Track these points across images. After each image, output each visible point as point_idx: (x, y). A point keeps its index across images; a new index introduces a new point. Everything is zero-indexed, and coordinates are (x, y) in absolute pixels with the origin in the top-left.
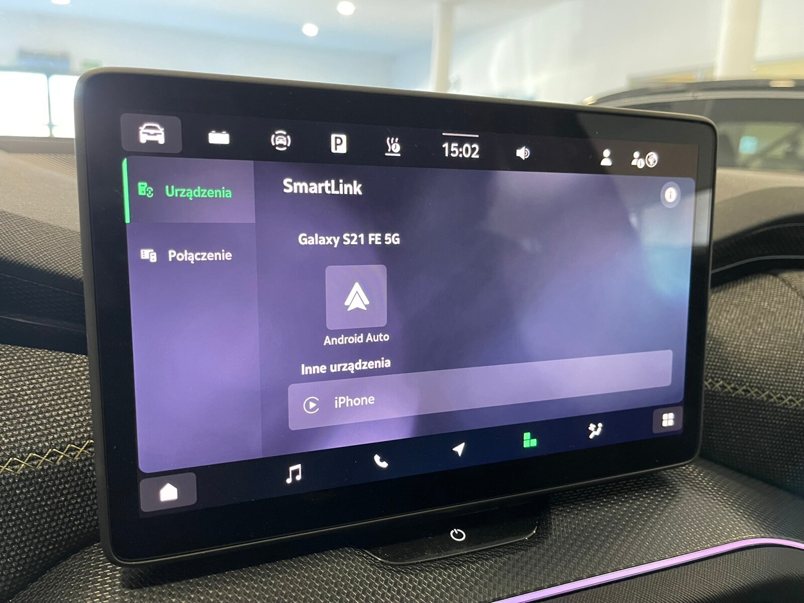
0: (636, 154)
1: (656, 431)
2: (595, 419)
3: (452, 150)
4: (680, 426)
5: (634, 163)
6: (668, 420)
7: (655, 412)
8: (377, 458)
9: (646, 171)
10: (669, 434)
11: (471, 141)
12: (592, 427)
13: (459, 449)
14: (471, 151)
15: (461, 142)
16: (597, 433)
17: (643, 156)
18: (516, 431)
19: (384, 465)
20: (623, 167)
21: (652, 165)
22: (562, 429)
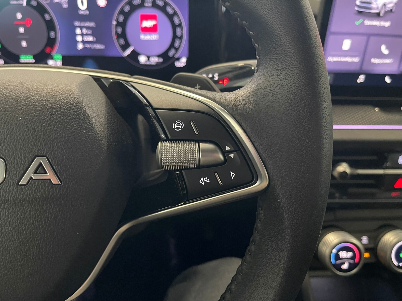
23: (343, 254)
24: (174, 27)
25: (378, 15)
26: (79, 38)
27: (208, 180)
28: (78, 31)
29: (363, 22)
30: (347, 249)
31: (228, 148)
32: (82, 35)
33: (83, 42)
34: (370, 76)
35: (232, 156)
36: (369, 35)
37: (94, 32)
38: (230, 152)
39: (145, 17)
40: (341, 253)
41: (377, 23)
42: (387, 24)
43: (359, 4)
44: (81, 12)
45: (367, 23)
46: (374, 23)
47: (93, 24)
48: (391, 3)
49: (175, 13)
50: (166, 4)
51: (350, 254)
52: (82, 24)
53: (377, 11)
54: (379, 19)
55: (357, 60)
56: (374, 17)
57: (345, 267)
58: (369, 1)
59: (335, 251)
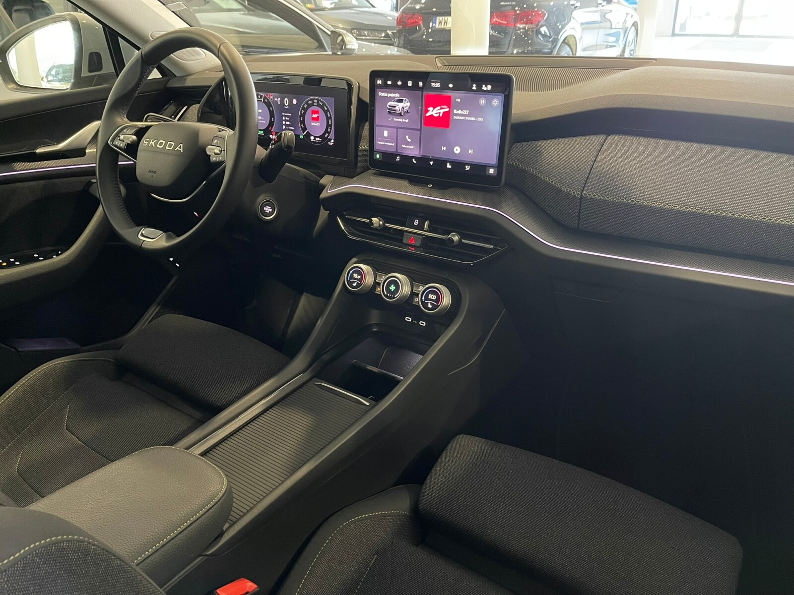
0: (484, 86)
1: (487, 173)
2: (468, 164)
3: (433, 85)
4: (495, 174)
5: (483, 88)
6: (492, 171)
7: (487, 168)
8: (413, 160)
9: (487, 91)
10: (491, 176)
11: (438, 82)
12: (467, 167)
13: (431, 163)
14: (438, 85)
15: (436, 83)
16: (468, 169)
17: (486, 86)
18: (445, 162)
19: (415, 162)
20: (479, 90)
21: (489, 89)
22: (458, 165)
23: (355, 276)
24: (328, 118)
25: (400, 114)
26: (284, 123)
27: (215, 159)
28: (284, 118)
29: (393, 119)
30: (359, 273)
32: (285, 120)
33: (285, 125)
34: (402, 156)
36: (397, 128)
37: (291, 119)
38: (223, 151)
39: (314, 112)
40: (354, 274)
41: (401, 120)
42: (407, 121)
43: (388, 107)
44: (285, 107)
45: (395, 120)
46: (399, 120)
47: (290, 115)
48: (407, 107)
49: (328, 110)
50: (324, 104)
51: (359, 277)
52: (286, 114)
53: (399, 112)
54: (401, 117)
55: (393, 144)
56: (398, 116)
57: (354, 285)
58: (394, 105)
59: (351, 272)
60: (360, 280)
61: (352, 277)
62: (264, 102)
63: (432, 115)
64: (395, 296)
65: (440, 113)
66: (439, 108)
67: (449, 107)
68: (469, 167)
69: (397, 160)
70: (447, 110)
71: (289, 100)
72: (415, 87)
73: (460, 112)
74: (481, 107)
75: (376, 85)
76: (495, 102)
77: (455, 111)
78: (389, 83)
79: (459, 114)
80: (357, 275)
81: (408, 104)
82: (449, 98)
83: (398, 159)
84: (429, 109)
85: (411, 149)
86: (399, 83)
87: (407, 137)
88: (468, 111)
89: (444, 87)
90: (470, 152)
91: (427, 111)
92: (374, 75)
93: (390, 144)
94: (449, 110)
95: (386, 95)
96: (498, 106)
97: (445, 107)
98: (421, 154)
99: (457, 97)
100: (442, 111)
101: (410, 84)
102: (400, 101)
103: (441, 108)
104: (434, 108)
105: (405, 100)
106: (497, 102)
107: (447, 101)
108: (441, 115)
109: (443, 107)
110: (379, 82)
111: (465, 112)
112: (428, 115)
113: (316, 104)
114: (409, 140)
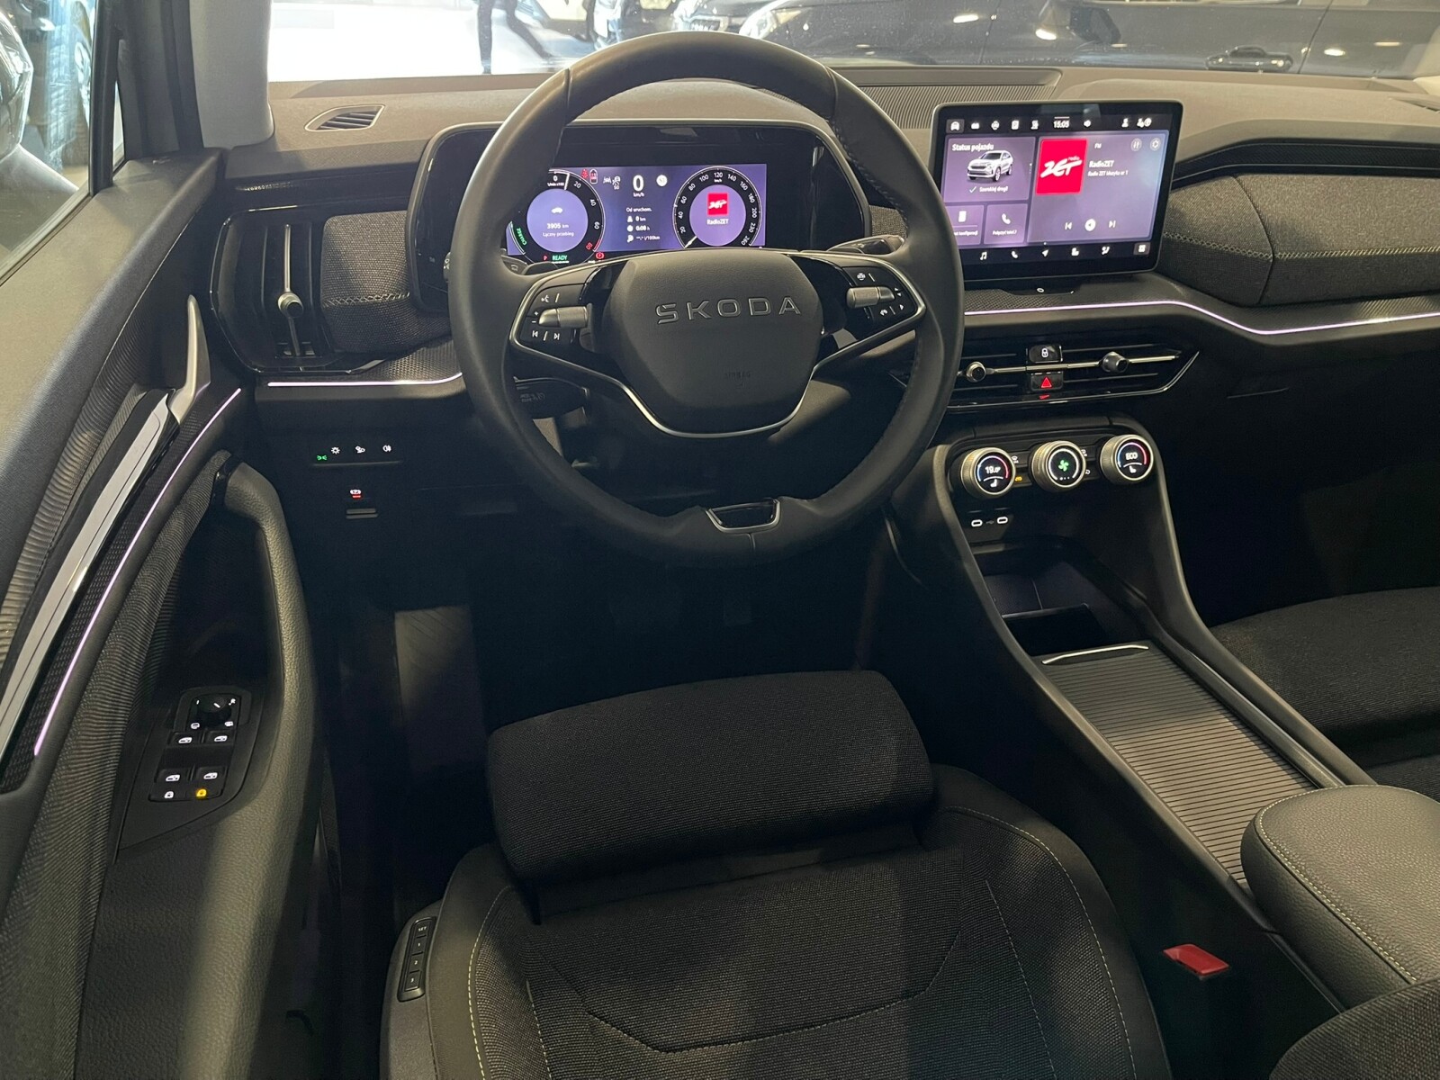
0: (1140, 120)
1: (1135, 253)
2: (1106, 245)
3: (1058, 124)
4: (1148, 253)
5: (1138, 125)
6: (1142, 248)
7: (1136, 245)
8: (1014, 253)
9: (1145, 128)
10: (1142, 256)
11: (1066, 120)
12: (1104, 248)
13: (1045, 253)
14: (1066, 124)
15: (1062, 120)
16: (1107, 252)
17: (1144, 120)
18: (1069, 247)
19: (1016, 256)
20: (1133, 127)
21: (1148, 125)
22: (1091, 248)
23: (990, 469)
24: (749, 206)
25: (994, 179)
26: (631, 228)
27: (886, 312)
28: (630, 219)
29: (978, 189)
30: (994, 463)
31: (896, 289)
32: (635, 223)
33: (635, 233)
34: (992, 251)
35: (899, 294)
36: (986, 204)
37: (650, 219)
38: (898, 292)
39: (713, 198)
40: (987, 468)
41: (994, 189)
42: (1005, 189)
43: (970, 169)
44: (635, 195)
45: (982, 190)
46: (990, 189)
47: (649, 209)
48: (1007, 165)
49: (750, 190)
50: (740, 179)
51: (998, 469)
52: (635, 210)
53: (992, 176)
54: (995, 184)
55: (976, 233)
56: (988, 182)
57: (994, 485)
58: (982, 165)
59: (979, 466)
60: (1002, 473)
61: (984, 474)
62: (571, 188)
63: (1052, 175)
64: (1074, 477)
65: (1065, 170)
66: (1065, 161)
67: (1082, 158)
68: (1108, 248)
69: (982, 259)
70: (1079, 163)
71: (644, 180)
72: (1025, 130)
73: (1099, 164)
74: (1133, 154)
75: (947, 131)
76: (1156, 144)
77: (1092, 164)
78: (975, 126)
79: (1098, 167)
80: (991, 467)
81: (1010, 161)
82: (1083, 144)
83: (984, 255)
84: (1046, 165)
85: (1010, 236)
86: (995, 125)
87: (1004, 216)
88: (1112, 162)
89: (1077, 126)
90: (1111, 224)
91: (1043, 169)
92: (946, 114)
93: (968, 233)
94: (1082, 165)
95: (967, 148)
96: (1159, 150)
97: (1075, 158)
98: (1028, 241)
99: (1096, 140)
100: (1069, 166)
101: (1015, 125)
102: (995, 156)
103: (1069, 162)
104: (1056, 162)
105: (1005, 154)
106: (1158, 143)
107: (1079, 149)
108: (1067, 173)
109: (1071, 159)
110: (955, 126)
111: (1109, 163)
112: (1044, 175)
113: (721, 180)
114: (1008, 222)
